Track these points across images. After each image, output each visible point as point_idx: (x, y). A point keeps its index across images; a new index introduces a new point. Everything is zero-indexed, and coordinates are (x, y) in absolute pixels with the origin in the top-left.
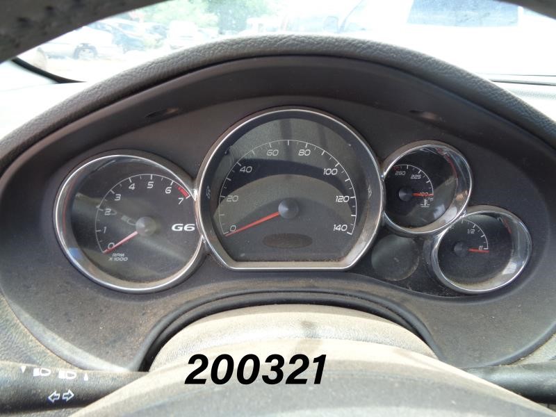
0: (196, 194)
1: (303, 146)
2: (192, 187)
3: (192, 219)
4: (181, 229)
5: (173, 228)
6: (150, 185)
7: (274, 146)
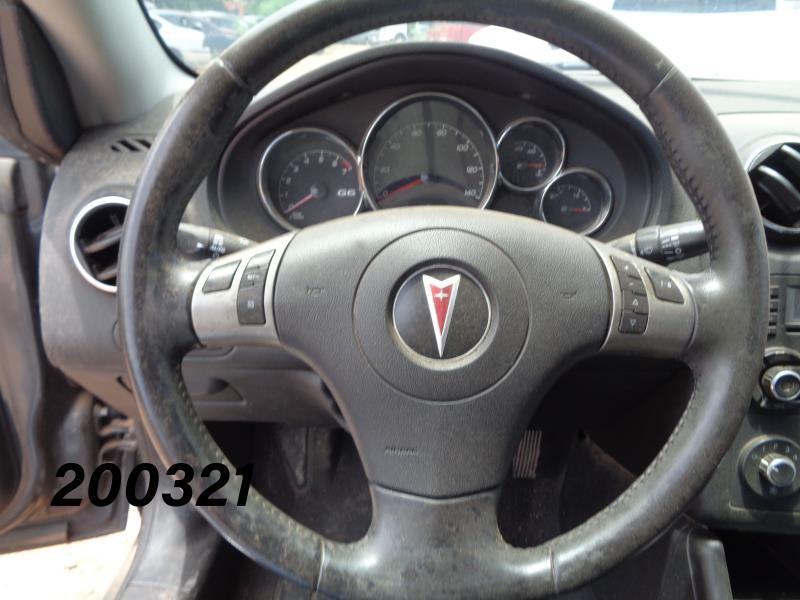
0: (359, 160)
1: (440, 128)
2: (356, 154)
3: (355, 185)
4: (344, 194)
5: (339, 193)
6: (321, 160)
7: (418, 128)
